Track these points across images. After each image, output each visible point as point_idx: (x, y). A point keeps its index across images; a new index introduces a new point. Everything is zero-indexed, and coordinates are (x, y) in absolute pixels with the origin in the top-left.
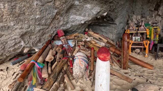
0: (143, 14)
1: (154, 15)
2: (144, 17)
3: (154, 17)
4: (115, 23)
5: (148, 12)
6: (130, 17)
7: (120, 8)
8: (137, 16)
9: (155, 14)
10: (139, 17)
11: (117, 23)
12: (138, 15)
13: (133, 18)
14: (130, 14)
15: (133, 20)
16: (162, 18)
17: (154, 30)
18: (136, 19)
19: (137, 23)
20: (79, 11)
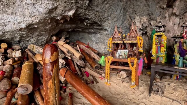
0: (150, 14)
1: (167, 15)
2: (153, 19)
3: (167, 18)
4: (104, 28)
5: (158, 11)
6: (133, 19)
7: (106, 4)
8: (142, 18)
9: (170, 14)
10: (145, 19)
11: (107, 28)
12: (143, 16)
13: (136, 21)
14: (132, 15)
15: (136, 24)
16: (180, 19)
17: (156, 39)
18: (140, 22)
19: (141, 28)
20: (10, 7)
